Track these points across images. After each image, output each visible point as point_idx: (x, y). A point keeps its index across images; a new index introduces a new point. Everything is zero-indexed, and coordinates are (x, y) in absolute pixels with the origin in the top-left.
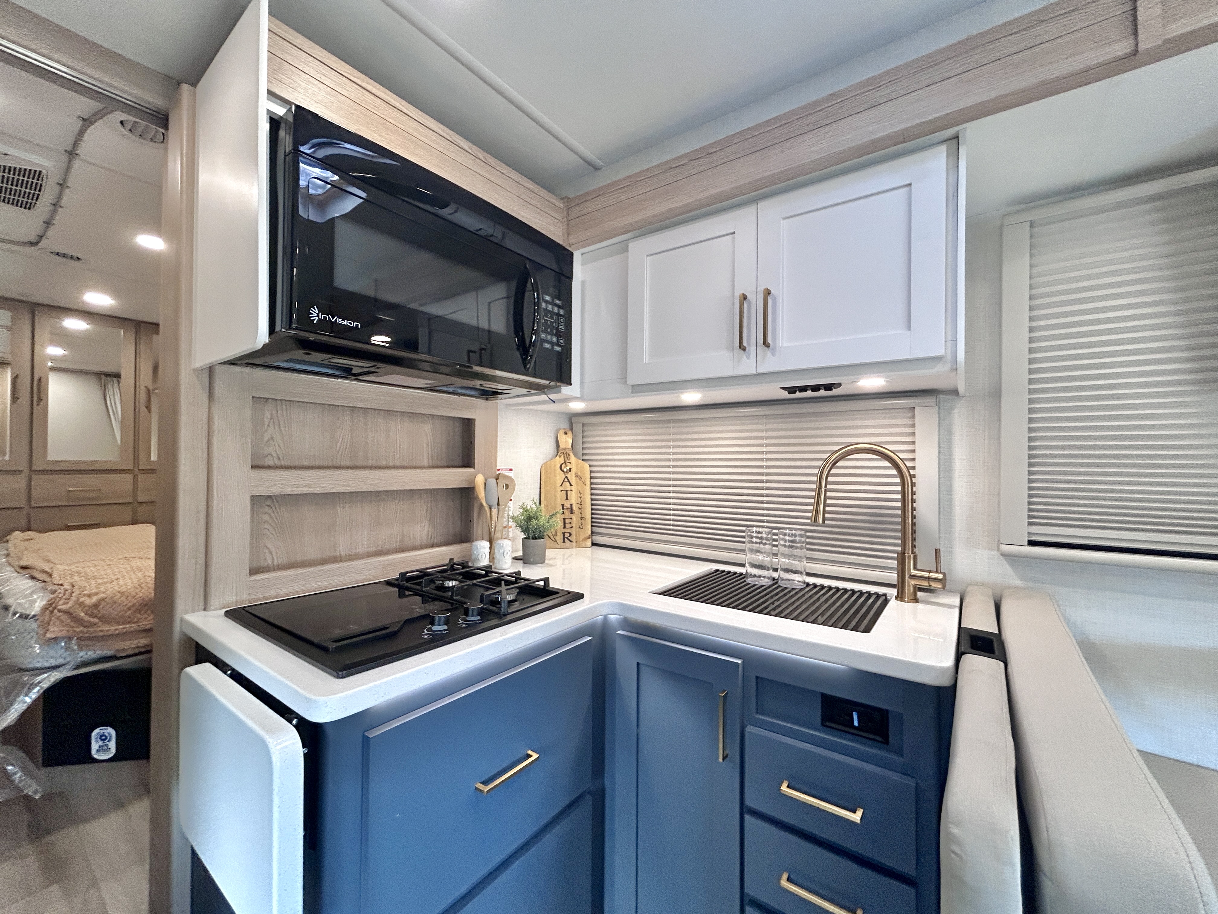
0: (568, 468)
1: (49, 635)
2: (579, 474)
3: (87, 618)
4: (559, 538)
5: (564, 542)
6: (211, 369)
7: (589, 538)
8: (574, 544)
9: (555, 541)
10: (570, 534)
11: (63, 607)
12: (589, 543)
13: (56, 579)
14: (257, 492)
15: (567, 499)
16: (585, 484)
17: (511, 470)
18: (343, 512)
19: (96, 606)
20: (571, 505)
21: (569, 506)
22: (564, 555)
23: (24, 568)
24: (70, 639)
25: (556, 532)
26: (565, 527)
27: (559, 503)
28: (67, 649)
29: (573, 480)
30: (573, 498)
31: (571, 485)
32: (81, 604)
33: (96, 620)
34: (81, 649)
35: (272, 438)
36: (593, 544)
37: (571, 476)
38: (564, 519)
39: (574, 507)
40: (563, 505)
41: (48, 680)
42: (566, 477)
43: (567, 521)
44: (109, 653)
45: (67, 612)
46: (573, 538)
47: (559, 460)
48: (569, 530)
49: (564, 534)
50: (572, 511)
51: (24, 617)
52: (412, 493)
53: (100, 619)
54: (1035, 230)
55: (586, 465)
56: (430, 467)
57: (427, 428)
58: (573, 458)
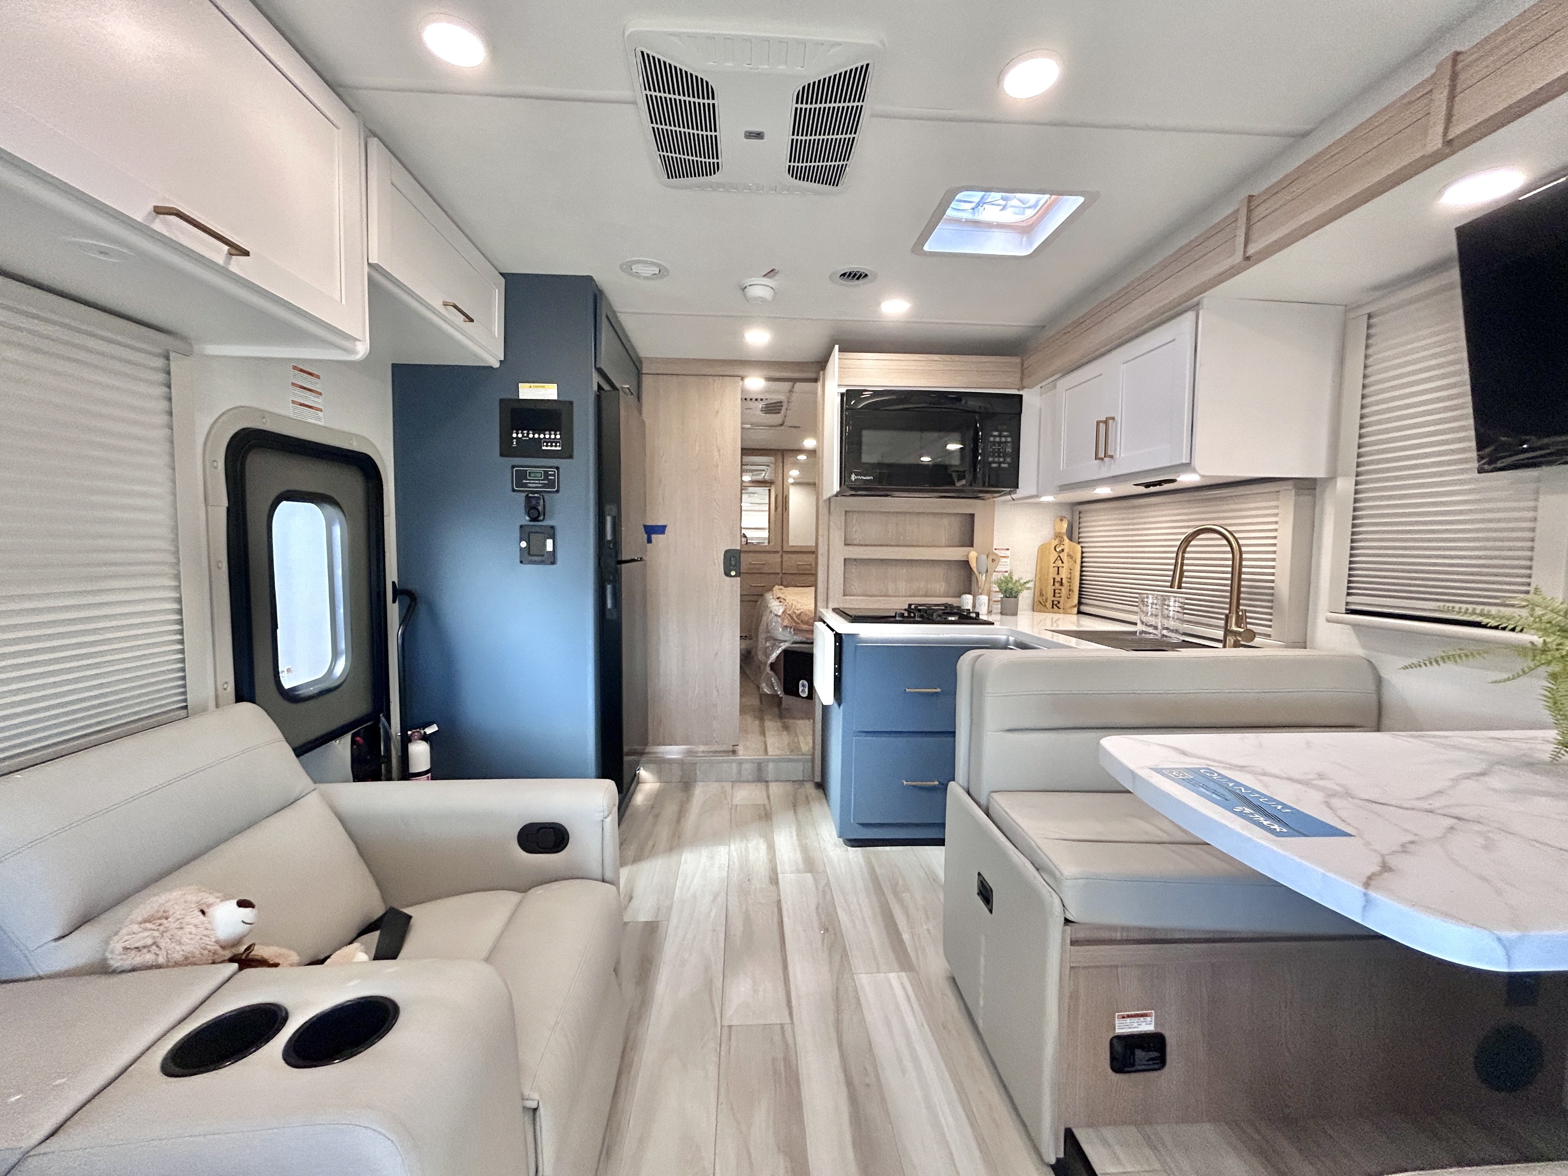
0: (1060, 549)
1: (785, 624)
2: (1071, 553)
3: (796, 619)
4: (1049, 604)
5: (1053, 607)
6: (830, 499)
7: (1075, 606)
8: (1061, 610)
9: (1045, 606)
10: (1059, 602)
11: (789, 613)
12: (1076, 610)
13: (787, 601)
14: (847, 557)
15: (1058, 574)
16: (1075, 562)
17: (1008, 549)
18: (892, 571)
19: (800, 615)
20: (1062, 579)
21: (1060, 580)
22: (1052, 619)
23: (778, 598)
24: (791, 627)
25: (1046, 600)
26: (1054, 596)
27: (1051, 576)
28: (790, 632)
29: (1065, 559)
30: (1064, 574)
31: (1063, 563)
32: (795, 613)
33: (799, 622)
34: (795, 634)
35: (856, 530)
36: (1079, 612)
37: (1064, 556)
38: (1055, 590)
39: (1063, 581)
40: (1054, 579)
41: (784, 646)
42: (1059, 556)
43: (1056, 591)
44: (804, 640)
45: (789, 615)
46: (1061, 605)
47: (1056, 542)
48: (1057, 599)
49: (1053, 601)
50: (1062, 584)
51: (776, 615)
52: (934, 562)
53: (802, 621)
54: (1372, 321)
55: (1079, 547)
56: (946, 546)
57: (945, 521)
58: (1067, 541)
